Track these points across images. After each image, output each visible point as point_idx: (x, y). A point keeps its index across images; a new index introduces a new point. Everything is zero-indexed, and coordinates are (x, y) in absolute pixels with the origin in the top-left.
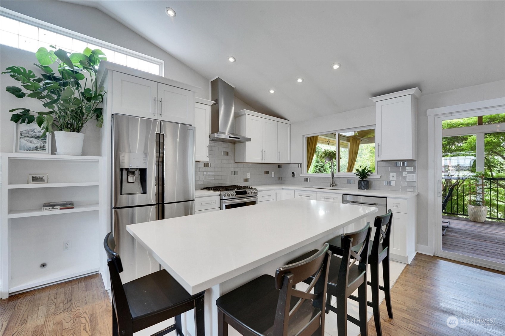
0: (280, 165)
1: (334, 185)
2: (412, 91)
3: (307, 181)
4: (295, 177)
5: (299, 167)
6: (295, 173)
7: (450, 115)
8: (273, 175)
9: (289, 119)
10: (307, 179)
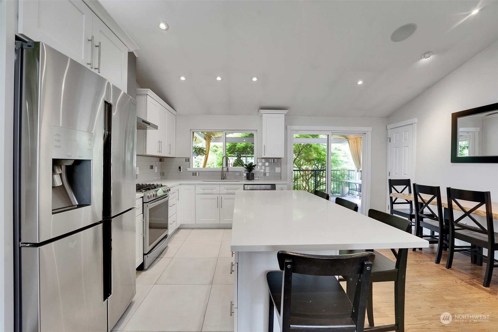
0: (161, 159)
1: (225, 178)
2: (285, 112)
3: (196, 175)
4: (181, 171)
5: (186, 161)
6: (181, 167)
7: (298, 131)
8: (156, 169)
9: (177, 111)
10: (196, 173)
